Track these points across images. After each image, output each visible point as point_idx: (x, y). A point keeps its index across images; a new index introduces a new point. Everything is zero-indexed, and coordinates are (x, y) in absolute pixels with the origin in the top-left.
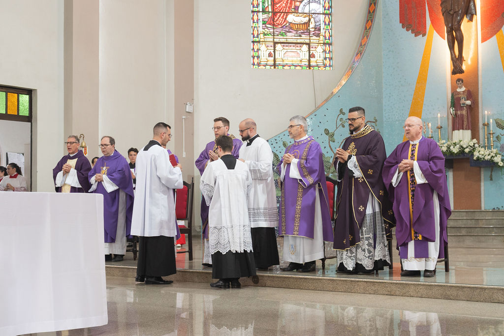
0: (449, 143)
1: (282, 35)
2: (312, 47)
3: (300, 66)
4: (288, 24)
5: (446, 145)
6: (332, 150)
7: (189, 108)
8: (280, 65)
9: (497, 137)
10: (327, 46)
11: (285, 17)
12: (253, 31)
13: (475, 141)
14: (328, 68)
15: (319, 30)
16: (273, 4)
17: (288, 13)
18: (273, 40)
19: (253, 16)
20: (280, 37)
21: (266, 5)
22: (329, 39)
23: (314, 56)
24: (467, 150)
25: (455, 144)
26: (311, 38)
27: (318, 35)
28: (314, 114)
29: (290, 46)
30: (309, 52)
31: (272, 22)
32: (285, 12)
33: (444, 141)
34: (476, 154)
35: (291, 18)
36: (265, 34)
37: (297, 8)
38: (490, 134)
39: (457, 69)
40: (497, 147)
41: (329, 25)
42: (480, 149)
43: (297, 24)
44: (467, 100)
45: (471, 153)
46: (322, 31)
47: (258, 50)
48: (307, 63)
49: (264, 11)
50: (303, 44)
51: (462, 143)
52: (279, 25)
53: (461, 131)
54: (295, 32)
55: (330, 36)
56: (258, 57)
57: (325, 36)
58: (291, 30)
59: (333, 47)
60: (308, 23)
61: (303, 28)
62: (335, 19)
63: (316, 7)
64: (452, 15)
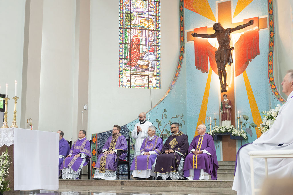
0: (220, 127)
1: (135, 71)
2: (150, 77)
3: (144, 87)
4: (138, 65)
5: (218, 128)
6: (160, 130)
7: (85, 107)
8: (133, 86)
9: (244, 124)
10: (158, 77)
11: (136, 61)
12: (120, 68)
13: (233, 126)
14: (158, 88)
15: (154, 68)
16: (130, 55)
17: (138, 60)
18: (130, 73)
19: (120, 60)
20: (133, 71)
21: (127, 55)
23: (151, 82)
24: (229, 131)
25: (223, 128)
26: (149, 72)
27: (153, 71)
28: (151, 111)
29: (139, 76)
30: (149, 80)
31: (130, 64)
32: (136, 59)
33: (218, 126)
34: (233, 133)
35: (139, 62)
36: (126, 70)
37: (142, 57)
38: (240, 122)
39: (224, 90)
40: (244, 129)
41: (159, 66)
42: (235, 130)
43: (143, 65)
44: (229, 105)
45: (231, 132)
47: (122, 78)
48: (147, 85)
49: (125, 58)
50: (145, 75)
51: (226, 127)
52: (133, 65)
53: (226, 121)
54: (141, 69)
55: (160, 72)
56: (122, 82)
57: (157, 72)
58: (139, 68)
59: (161, 78)
60: (148, 65)
61: (146, 67)
62: (162, 63)
63: (152, 57)
64: (221, 63)
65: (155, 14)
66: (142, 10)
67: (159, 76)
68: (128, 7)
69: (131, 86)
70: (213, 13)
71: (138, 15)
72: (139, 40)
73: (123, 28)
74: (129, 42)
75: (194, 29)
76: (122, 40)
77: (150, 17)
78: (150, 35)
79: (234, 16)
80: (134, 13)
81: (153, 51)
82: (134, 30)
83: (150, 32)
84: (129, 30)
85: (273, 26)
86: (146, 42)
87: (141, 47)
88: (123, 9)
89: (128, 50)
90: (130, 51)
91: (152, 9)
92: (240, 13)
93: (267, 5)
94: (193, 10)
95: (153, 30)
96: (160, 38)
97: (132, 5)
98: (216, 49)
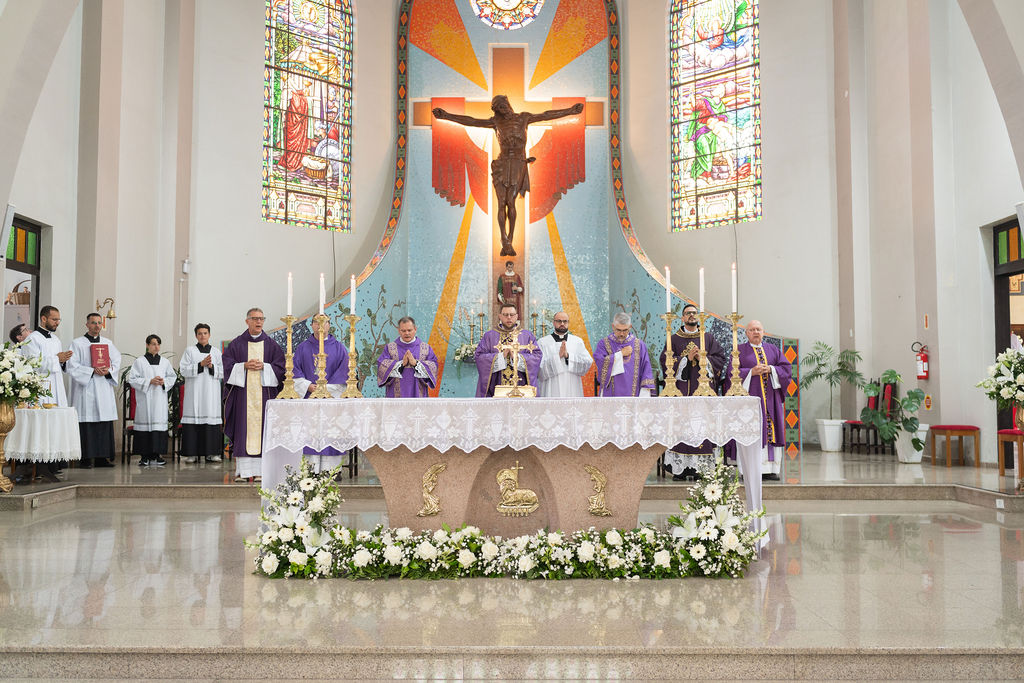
1: (296, 181)
2: (329, 203)
3: (315, 224)
7: (186, 268)
8: (292, 220)
10: (346, 203)
11: (299, 158)
12: (262, 171)
14: (346, 231)
15: (338, 181)
16: (287, 140)
17: (303, 154)
18: (286, 187)
19: (263, 151)
20: (293, 183)
22: (348, 194)
23: (330, 214)
26: (329, 190)
27: (336, 188)
29: (305, 197)
30: (326, 209)
31: (283, 162)
32: (300, 153)
35: (306, 161)
36: (276, 178)
37: (313, 149)
38: (542, 326)
39: (507, 250)
41: (348, 176)
43: (313, 170)
44: (518, 286)
47: (267, 197)
48: (323, 222)
49: (275, 147)
50: (319, 196)
52: (292, 167)
54: (311, 180)
55: (349, 191)
56: (267, 207)
57: (343, 190)
58: (306, 177)
59: (352, 206)
60: (325, 171)
61: (320, 176)
62: (354, 170)
63: (334, 151)
64: (507, 189)
65: (342, 45)
66: (314, 29)
67: (348, 201)
68: (284, 15)
69: (286, 220)
70: (482, 68)
71: (305, 40)
72: (306, 104)
73: (271, 67)
74: (284, 106)
75: (432, 99)
76: (269, 97)
77: (331, 49)
78: (331, 97)
79: (531, 87)
80: (295, 32)
81: (337, 139)
82: (296, 76)
83: (330, 87)
84: (284, 75)
85: (618, 123)
86: (322, 112)
87: (311, 122)
88: (271, 17)
89: (282, 126)
90: (286, 130)
91: (335, 30)
92: (546, 81)
93: (606, 74)
94: (431, 52)
95: (338, 85)
96: (351, 108)
97: (291, 9)
98: (486, 154)
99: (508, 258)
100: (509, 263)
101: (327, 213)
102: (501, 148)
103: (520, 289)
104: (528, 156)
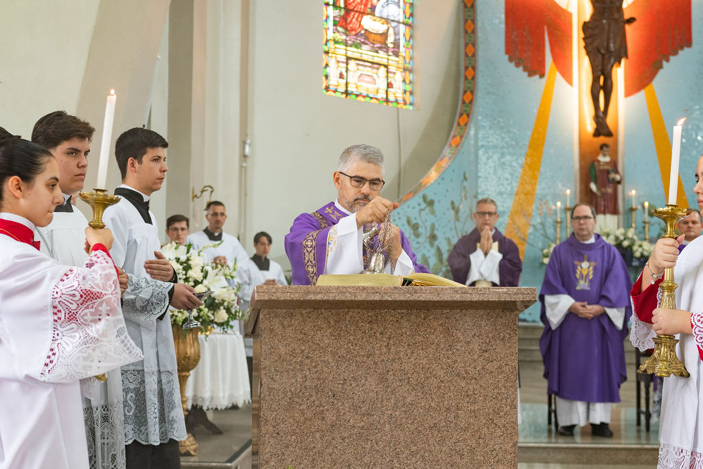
1: (356, 47)
2: (391, 73)
3: (376, 98)
8: (352, 93)
10: (407, 73)
11: (359, 19)
14: (408, 107)
17: (363, 13)
18: (346, 53)
20: (353, 49)
22: (409, 63)
23: (392, 87)
26: (390, 57)
27: (396, 54)
29: (366, 66)
30: (388, 79)
32: (360, 12)
35: (368, 23)
36: (336, 42)
37: (373, 8)
39: (602, 129)
41: (409, 41)
43: (374, 34)
44: (616, 174)
46: (402, 49)
47: (327, 65)
48: (385, 96)
49: (335, 5)
50: (380, 65)
52: (352, 30)
53: (607, 215)
54: (372, 45)
55: (411, 58)
56: (327, 77)
57: (404, 58)
58: (367, 42)
59: (415, 76)
60: (385, 35)
61: (380, 42)
62: (417, 34)
63: (395, 11)
64: (603, 55)
69: (347, 93)
98: (570, 15)
99: (602, 139)
100: (603, 146)
101: (389, 85)
102: (594, 7)
103: (618, 177)
104: (627, 16)
